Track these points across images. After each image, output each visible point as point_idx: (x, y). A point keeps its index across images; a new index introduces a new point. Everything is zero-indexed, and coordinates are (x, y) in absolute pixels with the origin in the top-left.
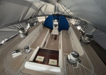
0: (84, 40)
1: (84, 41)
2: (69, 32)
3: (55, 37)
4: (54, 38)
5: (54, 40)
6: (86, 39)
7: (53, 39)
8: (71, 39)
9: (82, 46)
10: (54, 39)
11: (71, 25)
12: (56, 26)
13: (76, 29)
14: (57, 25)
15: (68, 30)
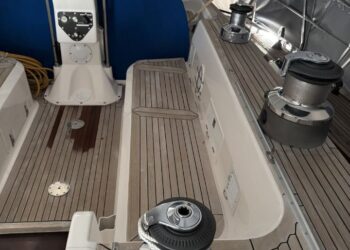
0: (287, 108)
1: (289, 116)
2: (192, 73)
3: (78, 125)
4: (75, 134)
5: (76, 148)
6: (296, 104)
7: (64, 142)
8: (205, 121)
9: (271, 156)
10: (70, 143)
11: (207, 14)
12: (83, 32)
13: (244, 41)
14: (87, 19)
15: (185, 55)
